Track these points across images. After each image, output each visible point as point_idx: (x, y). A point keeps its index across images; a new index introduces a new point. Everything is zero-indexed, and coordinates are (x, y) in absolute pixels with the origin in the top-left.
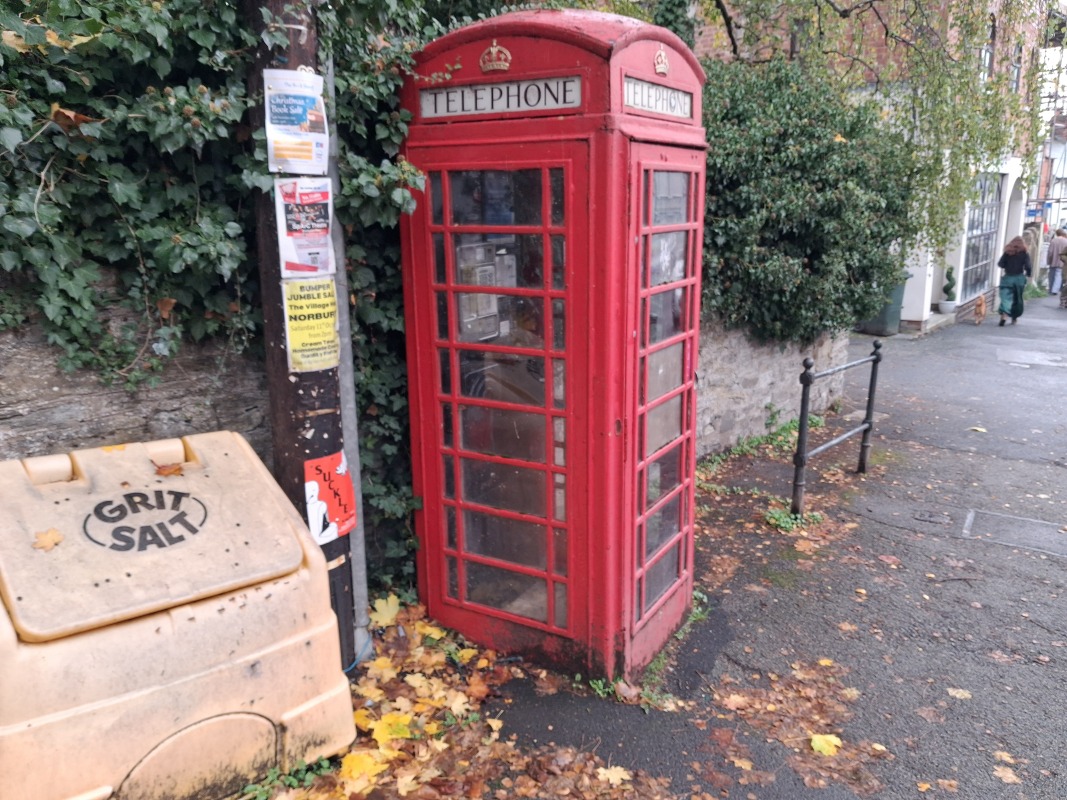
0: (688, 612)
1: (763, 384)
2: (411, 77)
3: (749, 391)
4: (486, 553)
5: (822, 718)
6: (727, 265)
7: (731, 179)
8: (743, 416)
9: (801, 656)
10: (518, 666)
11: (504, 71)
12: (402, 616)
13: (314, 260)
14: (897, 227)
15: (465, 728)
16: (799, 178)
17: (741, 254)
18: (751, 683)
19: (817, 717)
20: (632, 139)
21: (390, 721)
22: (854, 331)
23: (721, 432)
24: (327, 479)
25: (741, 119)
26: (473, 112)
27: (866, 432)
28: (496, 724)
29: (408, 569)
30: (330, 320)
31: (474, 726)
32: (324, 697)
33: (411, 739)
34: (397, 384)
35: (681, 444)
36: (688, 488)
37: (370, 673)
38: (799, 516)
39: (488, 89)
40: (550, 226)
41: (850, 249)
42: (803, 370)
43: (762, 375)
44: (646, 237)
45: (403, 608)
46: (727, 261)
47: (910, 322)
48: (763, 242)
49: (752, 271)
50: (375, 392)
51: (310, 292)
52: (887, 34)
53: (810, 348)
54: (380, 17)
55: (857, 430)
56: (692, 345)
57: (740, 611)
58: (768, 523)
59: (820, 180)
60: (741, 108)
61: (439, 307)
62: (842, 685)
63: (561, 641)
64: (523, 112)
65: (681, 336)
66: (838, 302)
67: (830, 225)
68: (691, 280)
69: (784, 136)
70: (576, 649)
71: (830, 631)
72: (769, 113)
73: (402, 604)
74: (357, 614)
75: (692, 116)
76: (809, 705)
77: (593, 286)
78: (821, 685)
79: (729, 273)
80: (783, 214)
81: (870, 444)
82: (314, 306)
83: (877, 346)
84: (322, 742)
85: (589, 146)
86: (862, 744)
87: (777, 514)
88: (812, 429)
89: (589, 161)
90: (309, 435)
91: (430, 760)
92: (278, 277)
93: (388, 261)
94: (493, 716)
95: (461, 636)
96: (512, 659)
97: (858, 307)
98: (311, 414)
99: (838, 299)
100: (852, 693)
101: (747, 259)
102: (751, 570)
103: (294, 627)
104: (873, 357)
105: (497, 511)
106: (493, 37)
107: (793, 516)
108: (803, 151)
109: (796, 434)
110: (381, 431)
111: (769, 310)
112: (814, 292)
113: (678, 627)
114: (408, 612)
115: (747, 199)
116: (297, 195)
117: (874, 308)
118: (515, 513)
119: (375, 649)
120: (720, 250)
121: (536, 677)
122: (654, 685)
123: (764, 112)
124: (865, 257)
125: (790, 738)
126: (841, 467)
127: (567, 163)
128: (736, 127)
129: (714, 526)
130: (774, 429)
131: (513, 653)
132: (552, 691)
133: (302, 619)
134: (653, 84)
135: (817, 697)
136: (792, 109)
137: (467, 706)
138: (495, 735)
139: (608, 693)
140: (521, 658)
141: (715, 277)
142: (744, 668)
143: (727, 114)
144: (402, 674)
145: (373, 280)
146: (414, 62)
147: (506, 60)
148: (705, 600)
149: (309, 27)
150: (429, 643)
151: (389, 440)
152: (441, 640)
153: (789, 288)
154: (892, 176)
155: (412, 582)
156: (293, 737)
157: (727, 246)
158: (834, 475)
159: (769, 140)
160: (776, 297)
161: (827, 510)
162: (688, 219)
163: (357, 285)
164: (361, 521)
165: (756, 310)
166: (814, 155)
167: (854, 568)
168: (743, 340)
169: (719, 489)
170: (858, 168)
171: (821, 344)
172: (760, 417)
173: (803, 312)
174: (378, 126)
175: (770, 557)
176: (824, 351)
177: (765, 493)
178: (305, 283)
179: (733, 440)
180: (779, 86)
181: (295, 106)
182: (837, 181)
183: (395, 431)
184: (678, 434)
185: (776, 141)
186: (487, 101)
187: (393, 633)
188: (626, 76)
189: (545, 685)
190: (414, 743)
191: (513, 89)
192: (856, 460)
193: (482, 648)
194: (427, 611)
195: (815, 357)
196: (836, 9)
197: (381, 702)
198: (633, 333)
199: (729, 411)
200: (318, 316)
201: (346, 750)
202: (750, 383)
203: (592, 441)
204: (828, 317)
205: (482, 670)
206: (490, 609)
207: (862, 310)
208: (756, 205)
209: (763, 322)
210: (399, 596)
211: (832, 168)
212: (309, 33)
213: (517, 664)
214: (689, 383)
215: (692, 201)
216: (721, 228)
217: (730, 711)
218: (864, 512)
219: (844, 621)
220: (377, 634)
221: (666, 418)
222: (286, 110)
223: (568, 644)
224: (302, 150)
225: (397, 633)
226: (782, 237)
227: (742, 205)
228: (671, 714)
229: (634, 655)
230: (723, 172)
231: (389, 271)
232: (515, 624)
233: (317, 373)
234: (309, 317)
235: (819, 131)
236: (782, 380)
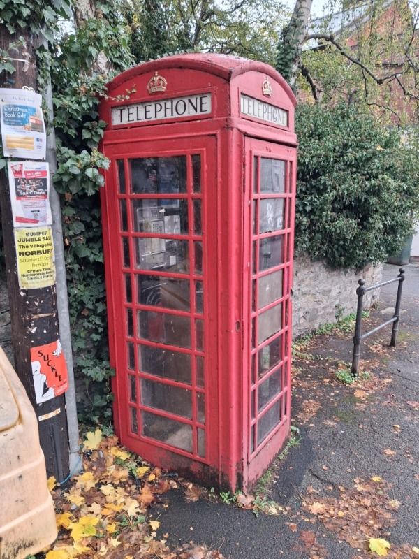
0: (287, 440)
1: (334, 293)
2: (103, 97)
3: (326, 297)
4: (155, 405)
5: (376, 523)
6: (312, 223)
7: (314, 171)
8: (322, 312)
9: (360, 473)
10: (174, 480)
11: (163, 92)
12: (104, 443)
13: (35, 216)
14: (412, 202)
15: (134, 529)
16: (355, 172)
17: (321, 216)
18: (327, 493)
19: (372, 522)
20: (246, 135)
21: (84, 523)
22: (386, 263)
23: (309, 321)
24: (46, 359)
25: (320, 137)
26: (144, 120)
27: (395, 322)
28: (155, 525)
29: (108, 413)
30: (48, 255)
31: (141, 526)
32: (32, 513)
33: (96, 537)
34: (101, 296)
35: (282, 335)
36: (286, 363)
37: (78, 484)
38: (356, 374)
39: (153, 105)
40: (192, 193)
41: (385, 215)
42: (358, 286)
43: (333, 288)
44: (256, 200)
45: (104, 438)
46: (312, 220)
47: (415, 257)
48: (334, 210)
49: (327, 227)
50: (86, 301)
51: (33, 237)
52: (404, 93)
53: (361, 272)
54: (87, 62)
55: (390, 321)
56: (288, 271)
57: (320, 439)
58: (337, 379)
59: (368, 173)
60: (320, 131)
61: (125, 246)
62: (388, 498)
63: (202, 466)
64: (175, 119)
65: (282, 265)
66: (378, 246)
67: (374, 200)
68: (287, 230)
69: (346, 146)
70: (211, 471)
71: (378, 455)
72: (337, 133)
73: (104, 436)
74: (70, 445)
75: (288, 126)
76: (366, 512)
77: (220, 232)
78: (374, 496)
79: (314, 228)
80: (346, 192)
81: (397, 329)
82: (36, 246)
83: (402, 272)
84: (30, 545)
85: (217, 139)
86: (405, 546)
87: (343, 373)
88: (363, 319)
89: (216, 149)
90: (33, 331)
91: (107, 555)
92: (12, 227)
93: (94, 218)
94: (154, 519)
95: (140, 457)
96: (171, 475)
97: (389, 248)
98: (35, 317)
99: (378, 244)
100: (395, 503)
101: (324, 219)
102: (327, 410)
103: (10, 466)
104: (400, 278)
105: (160, 379)
106: (156, 70)
107: (353, 375)
108: (358, 156)
109: (354, 322)
110: (90, 325)
111: (337, 250)
112: (364, 239)
113: (280, 451)
114: (107, 441)
115: (324, 184)
116: (23, 173)
117: (398, 249)
118: (172, 381)
119: (83, 466)
120: (308, 214)
121: (186, 488)
122: (263, 494)
123: (334, 133)
124: (393, 220)
125: (354, 540)
126: (380, 343)
127: (202, 151)
128: (317, 141)
129: (305, 380)
130: (340, 319)
131: (172, 471)
132: (195, 499)
133: (16, 459)
134: (262, 101)
135: (371, 506)
136: (351, 131)
137: (138, 510)
138: (154, 534)
139: (232, 501)
140: (177, 475)
141: (305, 230)
142: (323, 482)
143: (312, 134)
144: (99, 485)
145: (84, 230)
146: (106, 89)
147: (163, 85)
148: (298, 432)
149: (31, 61)
150: (118, 462)
151: (96, 331)
152: (127, 460)
153: (349, 237)
154: (409, 172)
155: (110, 421)
156: (7, 544)
157: (312, 212)
158: (376, 348)
159: (338, 148)
160: (342, 242)
161: (373, 370)
162: (285, 191)
163: (71, 233)
164: (72, 385)
165: (330, 250)
166: (364, 158)
167: (391, 409)
168: (322, 267)
169: (308, 356)
170: (390, 167)
171: (368, 270)
172: (332, 312)
173: (358, 251)
174: (84, 131)
175: (339, 402)
176: (369, 274)
177: (336, 359)
178: (29, 231)
179: (316, 326)
180: (343, 118)
181: (21, 113)
182: (378, 174)
183: (99, 326)
184: (280, 329)
185: (341, 150)
186: (152, 113)
187: (96, 455)
188: (242, 93)
189: (191, 494)
190: (98, 541)
191: (169, 104)
192: (389, 338)
193: (152, 466)
194: (119, 440)
195: (364, 277)
196: (375, 79)
197: (81, 506)
198: (247, 263)
199: (314, 309)
200: (39, 253)
201: (49, 548)
202: (327, 292)
203: (220, 335)
204: (371, 254)
205: (151, 482)
206: (157, 442)
207: (391, 251)
208: (329, 187)
209: (334, 257)
210: (102, 430)
211: (375, 167)
212: (30, 65)
213: (173, 478)
214: (287, 296)
215: (288, 179)
216: (309, 201)
217: (313, 515)
218: (395, 371)
219: (387, 448)
220: (87, 456)
221: (272, 318)
222: (14, 116)
223: (206, 468)
224: (26, 143)
225: (99, 455)
226: (345, 207)
227: (321, 188)
228: (273, 517)
229: (249, 474)
230: (310, 167)
231: (95, 224)
232: (173, 452)
233: (38, 290)
234: (33, 253)
235: (367, 145)
236: (345, 290)
